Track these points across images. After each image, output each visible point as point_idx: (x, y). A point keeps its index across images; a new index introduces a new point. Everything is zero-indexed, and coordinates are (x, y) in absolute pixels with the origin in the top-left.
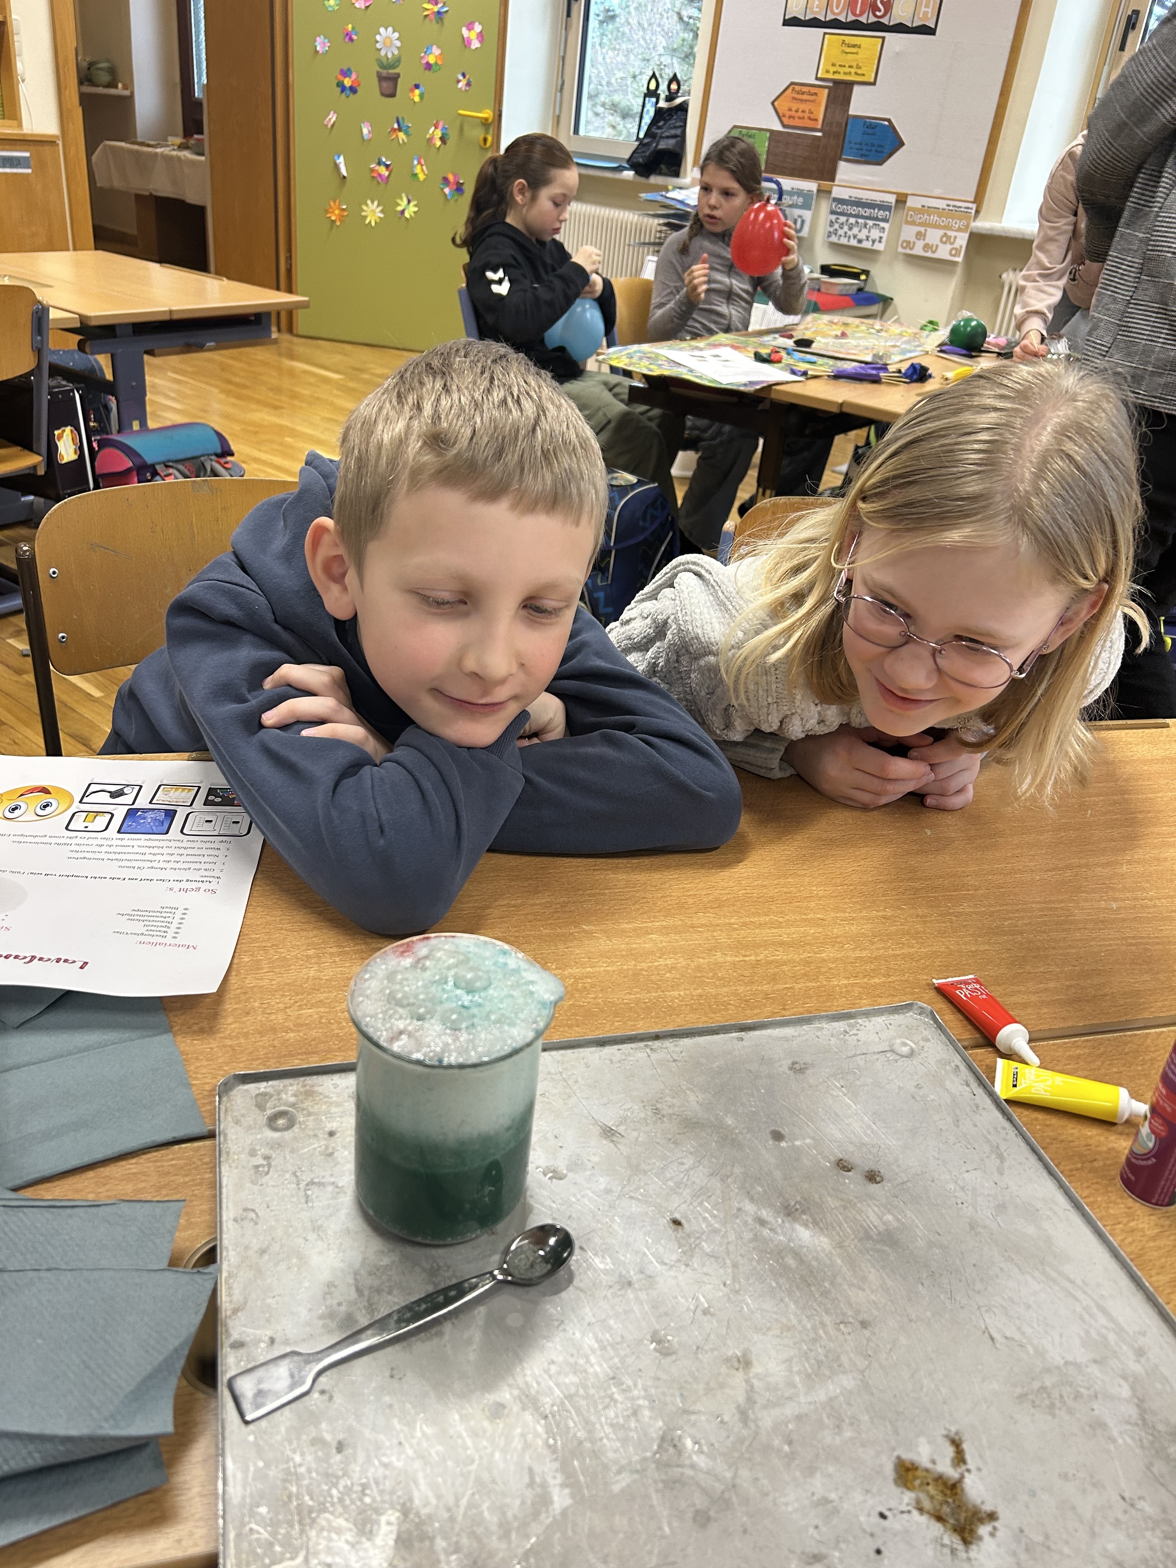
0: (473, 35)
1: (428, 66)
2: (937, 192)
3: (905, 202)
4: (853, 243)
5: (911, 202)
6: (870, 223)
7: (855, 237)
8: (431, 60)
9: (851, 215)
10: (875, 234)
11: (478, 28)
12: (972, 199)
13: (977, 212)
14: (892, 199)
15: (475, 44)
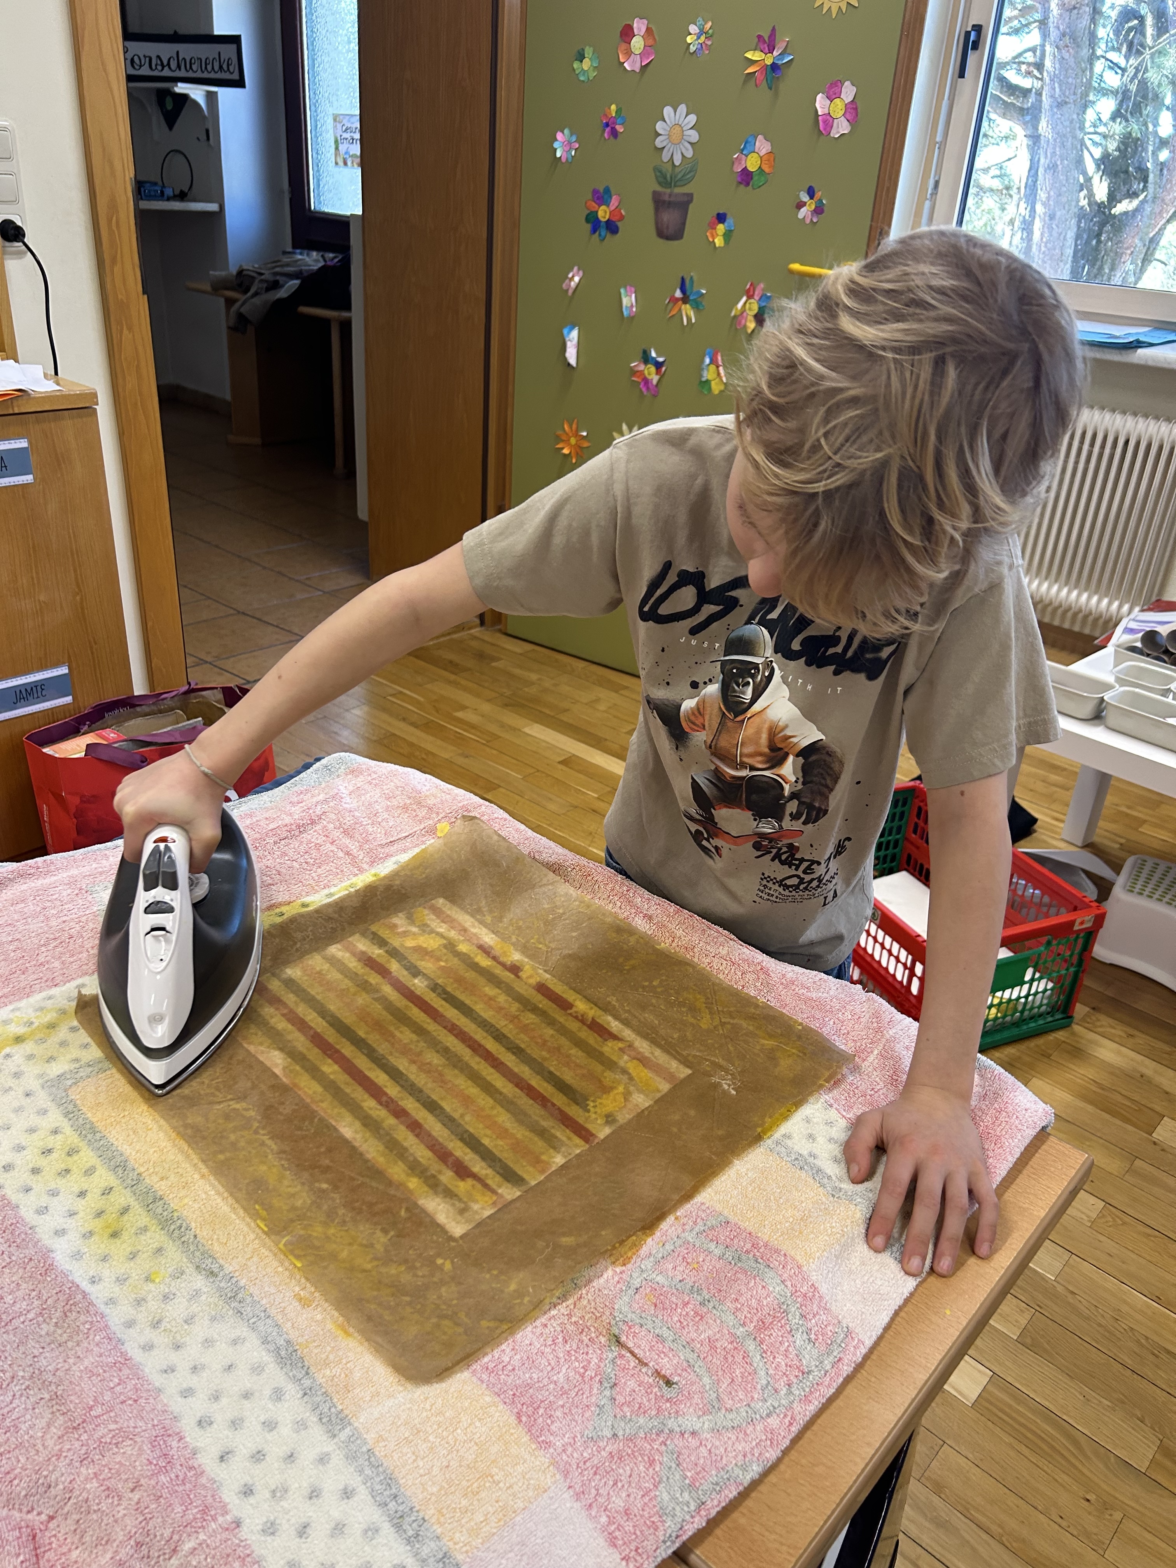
0: (838, 108)
1: (746, 177)
8: (752, 163)
11: (848, 92)
15: (842, 127)
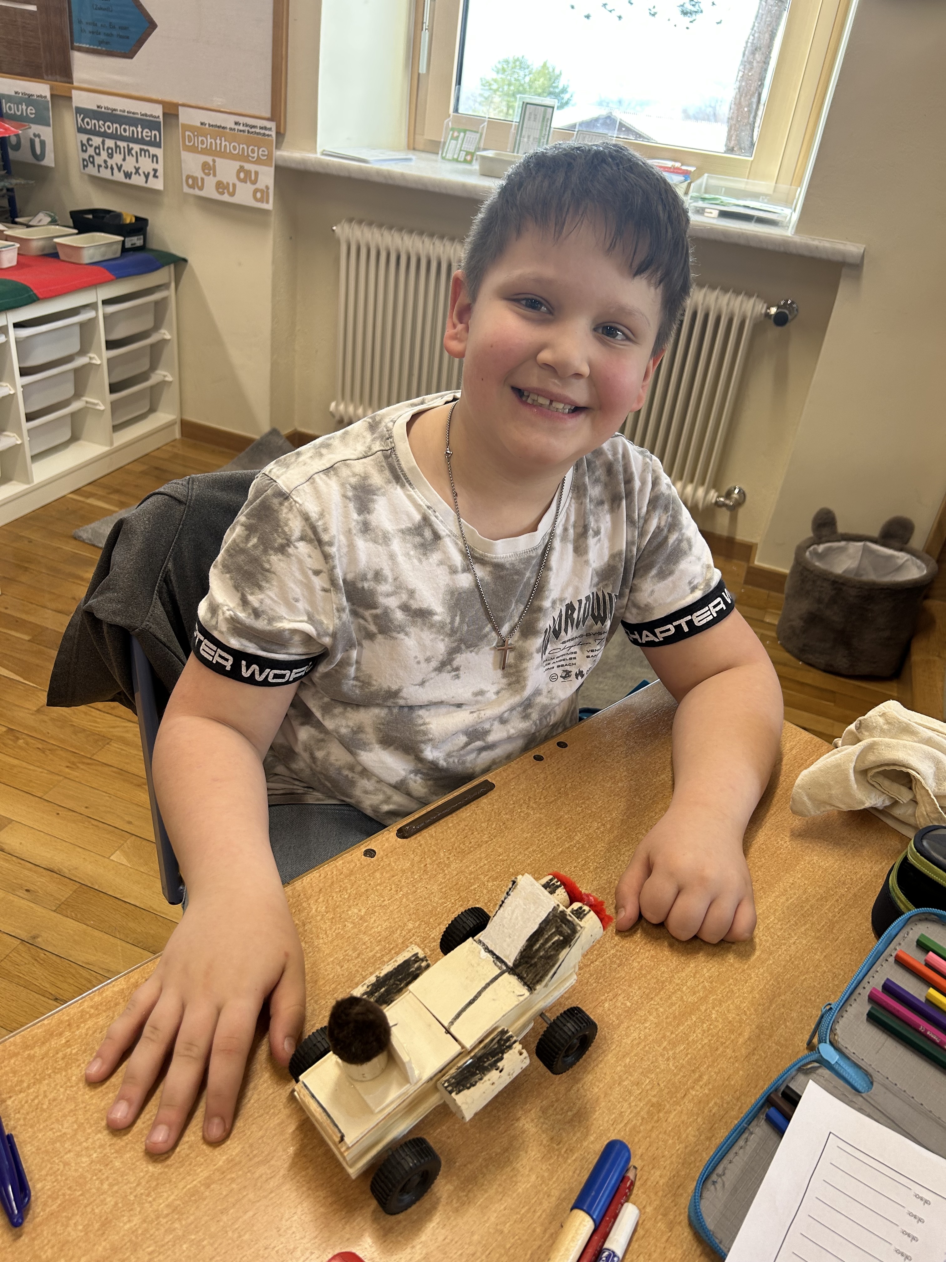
2: (218, 102)
3: (177, 116)
4: (119, 177)
5: (186, 117)
6: (136, 147)
7: (119, 169)
9: (105, 135)
10: (146, 165)
12: (268, 115)
13: (280, 135)
14: (157, 111)
